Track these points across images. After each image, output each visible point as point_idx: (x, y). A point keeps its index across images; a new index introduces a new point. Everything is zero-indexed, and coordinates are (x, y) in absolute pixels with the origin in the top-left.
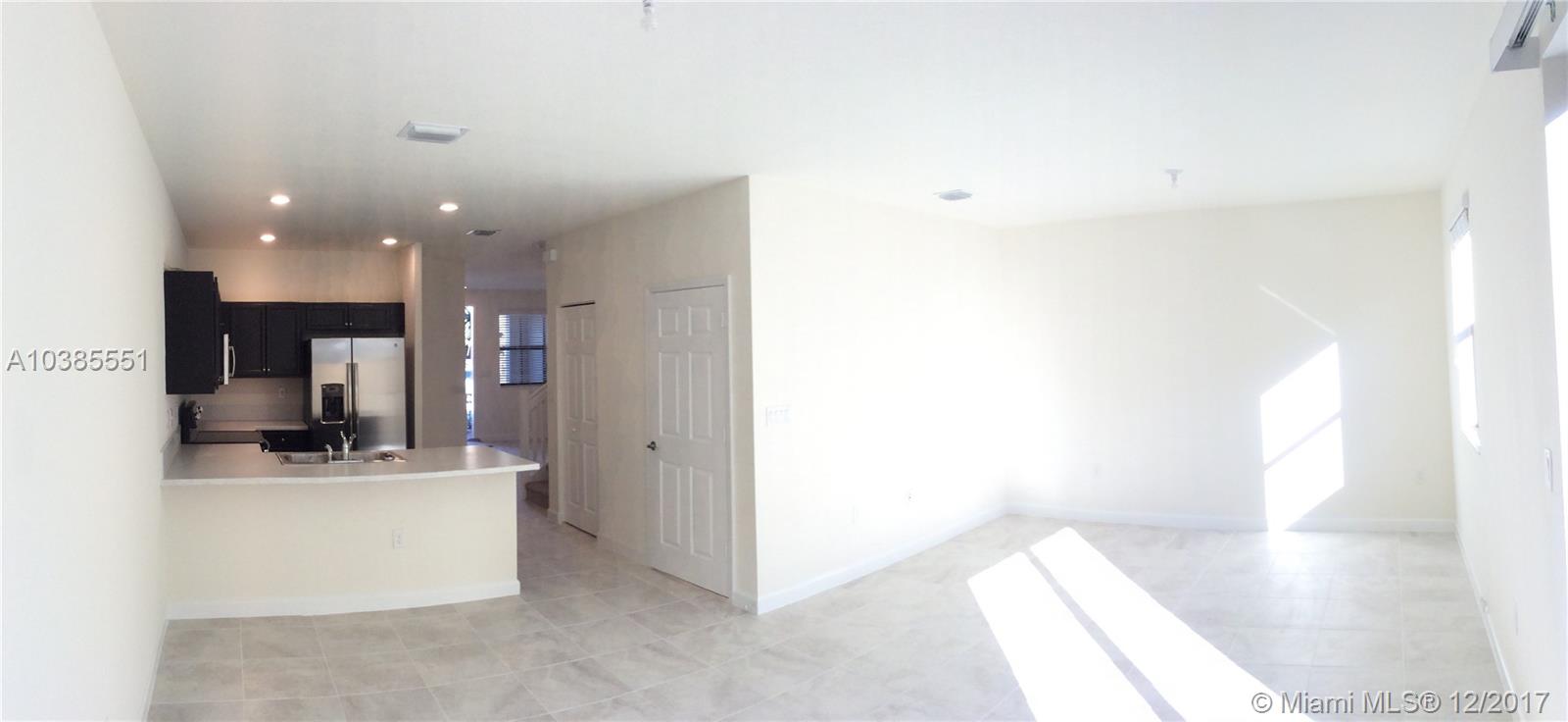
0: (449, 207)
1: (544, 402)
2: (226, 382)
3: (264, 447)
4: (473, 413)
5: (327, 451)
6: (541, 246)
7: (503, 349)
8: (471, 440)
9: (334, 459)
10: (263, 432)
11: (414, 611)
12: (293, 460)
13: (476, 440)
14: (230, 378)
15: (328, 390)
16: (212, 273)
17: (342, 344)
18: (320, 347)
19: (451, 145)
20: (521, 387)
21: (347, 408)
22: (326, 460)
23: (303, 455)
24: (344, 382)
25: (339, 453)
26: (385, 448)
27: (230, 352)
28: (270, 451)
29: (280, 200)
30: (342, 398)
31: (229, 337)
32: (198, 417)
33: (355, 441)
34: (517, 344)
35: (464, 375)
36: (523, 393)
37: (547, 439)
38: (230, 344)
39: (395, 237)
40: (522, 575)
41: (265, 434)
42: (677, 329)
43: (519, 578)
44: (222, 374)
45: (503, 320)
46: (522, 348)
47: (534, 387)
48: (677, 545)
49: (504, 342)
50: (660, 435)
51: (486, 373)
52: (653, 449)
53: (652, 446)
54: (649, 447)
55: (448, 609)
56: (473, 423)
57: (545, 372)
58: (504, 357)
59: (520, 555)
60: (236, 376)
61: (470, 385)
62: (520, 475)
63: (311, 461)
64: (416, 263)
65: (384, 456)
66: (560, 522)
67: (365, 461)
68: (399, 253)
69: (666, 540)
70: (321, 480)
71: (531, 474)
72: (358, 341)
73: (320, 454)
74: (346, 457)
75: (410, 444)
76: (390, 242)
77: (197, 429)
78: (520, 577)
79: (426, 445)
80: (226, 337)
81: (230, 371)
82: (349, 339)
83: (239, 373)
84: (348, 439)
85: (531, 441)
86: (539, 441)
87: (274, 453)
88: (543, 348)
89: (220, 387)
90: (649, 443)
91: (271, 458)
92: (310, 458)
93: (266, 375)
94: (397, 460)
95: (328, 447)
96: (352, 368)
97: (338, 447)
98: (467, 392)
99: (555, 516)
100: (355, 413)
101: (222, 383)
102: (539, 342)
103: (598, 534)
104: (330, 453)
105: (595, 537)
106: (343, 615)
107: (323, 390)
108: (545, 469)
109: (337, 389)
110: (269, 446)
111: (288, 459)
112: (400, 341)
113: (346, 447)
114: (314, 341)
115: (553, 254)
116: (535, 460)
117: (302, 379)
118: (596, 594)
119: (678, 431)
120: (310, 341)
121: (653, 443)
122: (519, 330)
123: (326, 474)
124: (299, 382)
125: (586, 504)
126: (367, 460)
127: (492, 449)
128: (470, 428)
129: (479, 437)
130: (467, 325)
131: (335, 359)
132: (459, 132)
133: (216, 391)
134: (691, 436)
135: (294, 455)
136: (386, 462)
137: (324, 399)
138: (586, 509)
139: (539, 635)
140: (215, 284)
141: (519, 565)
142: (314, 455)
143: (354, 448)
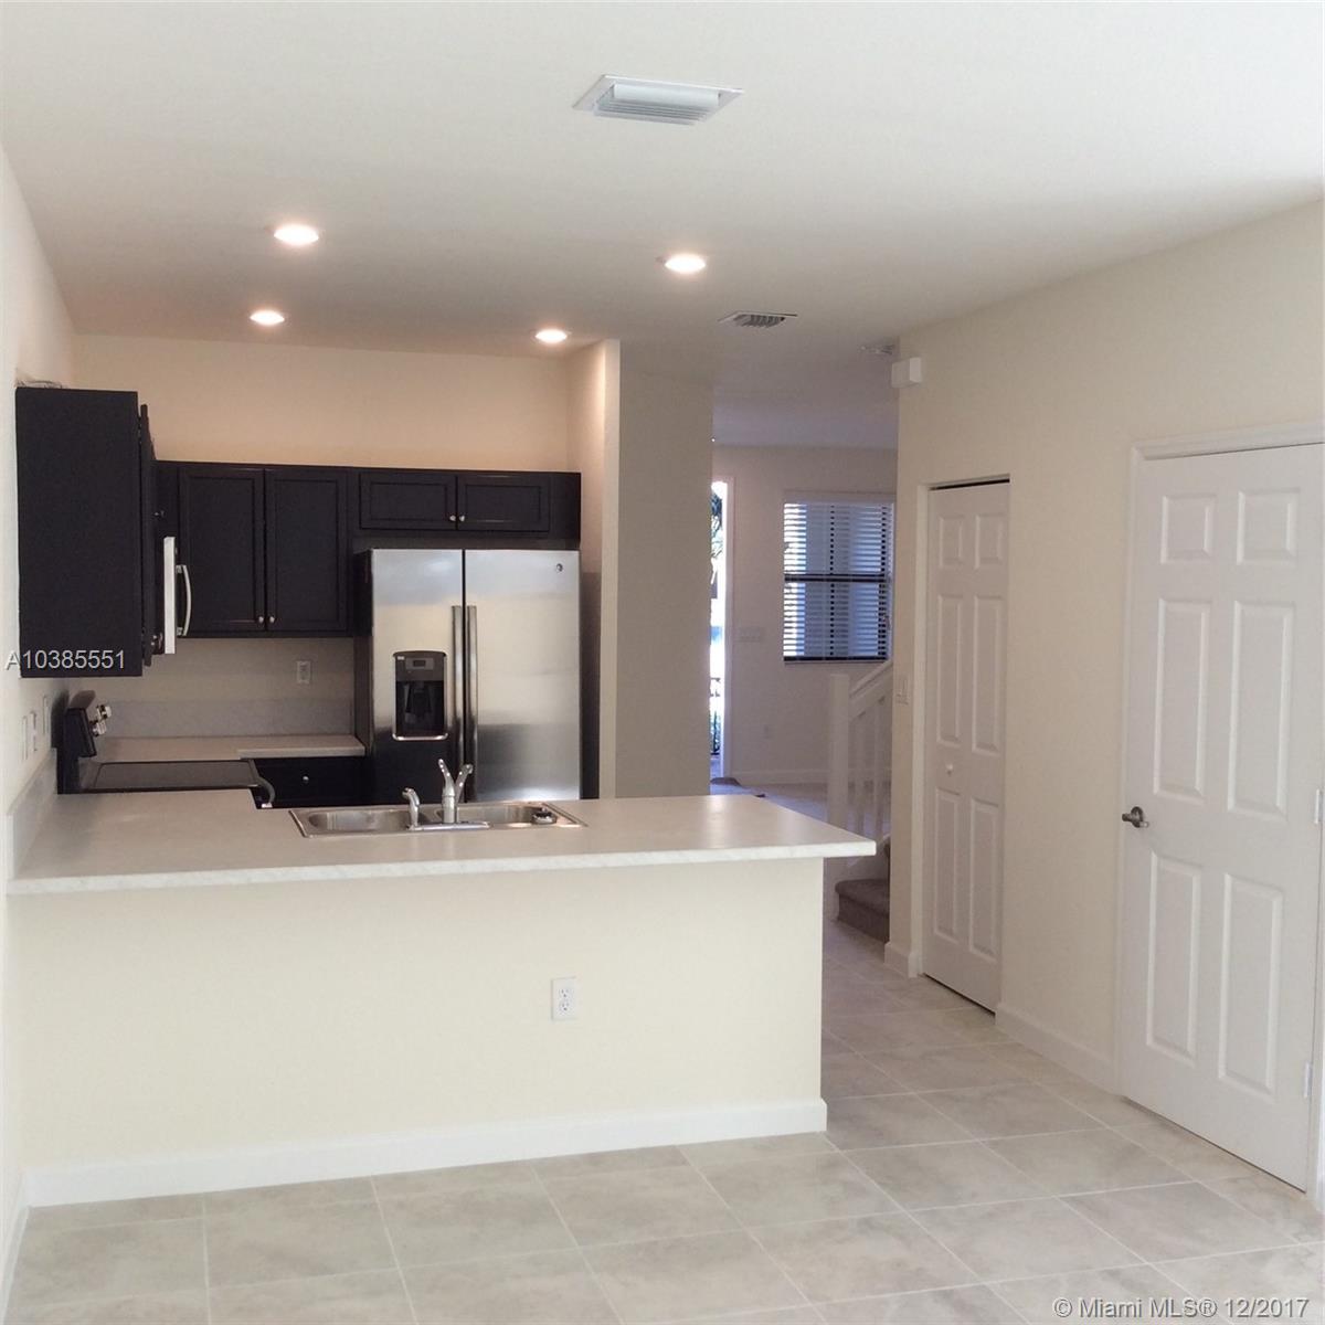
0: (686, 264)
1: (884, 701)
2: (170, 647)
3: (260, 796)
4: (721, 721)
5: (407, 802)
6: (891, 350)
7: (790, 578)
8: (717, 781)
9: (423, 820)
10: (258, 762)
11: (595, 1160)
12: (330, 827)
13: (730, 781)
14: (178, 637)
15: (409, 665)
16: (134, 395)
17: (442, 563)
18: (390, 567)
19: (697, 127)
20: (834, 665)
21: (452, 706)
22: (404, 824)
23: (353, 814)
24: (444, 648)
25: (435, 807)
26: (536, 796)
27: (179, 578)
28: (276, 806)
29: (297, 235)
30: (440, 685)
31: (178, 544)
32: (100, 729)
33: (470, 780)
34: (824, 569)
35: (707, 634)
36: (839, 676)
37: (887, 784)
38: (178, 561)
39: (562, 326)
40: (830, 1090)
41: (265, 766)
42: (1206, 546)
43: (823, 1096)
44: (160, 628)
45: (792, 514)
46: (834, 579)
47: (861, 665)
48: (1184, 1052)
49: (794, 561)
50: (1152, 793)
51: (752, 632)
52: (1137, 824)
53: (1135, 817)
54: (1125, 818)
55: (671, 1157)
56: (721, 741)
57: (882, 633)
58: (793, 594)
59: (827, 1043)
60: (193, 634)
61: (718, 658)
62: (831, 864)
63: (373, 826)
64: (608, 380)
65: (535, 814)
66: (912, 974)
67: (492, 826)
68: (572, 364)
69: (1157, 1039)
70: (395, 869)
71: (853, 863)
72: (480, 558)
73: (393, 809)
74: (450, 817)
75: (589, 789)
76: (551, 336)
77: (99, 758)
78: (827, 1092)
79: (625, 791)
80: (169, 545)
81: (180, 622)
82: (460, 551)
83: (204, 624)
84: (455, 777)
85: (851, 786)
86: (869, 786)
87: (285, 811)
88: (881, 579)
89: (154, 657)
90: (1128, 811)
91: (279, 821)
92: (369, 819)
93: (267, 631)
94: (562, 824)
95: (411, 794)
96: (464, 618)
97: (432, 795)
98: (713, 674)
99: (903, 960)
100: (468, 720)
101: (160, 650)
102: (871, 565)
103: (999, 1008)
104: (415, 806)
105: (993, 1014)
106: (438, 1173)
107: (399, 666)
108: (885, 850)
109: (430, 664)
110: (272, 795)
111: (317, 824)
112: (570, 558)
113: (451, 793)
114: (379, 556)
115: (915, 370)
116: (860, 832)
117: (351, 640)
118: (995, 1145)
119: (1199, 785)
120: (368, 555)
121: (1137, 810)
122: (828, 535)
123: (403, 856)
124: (346, 646)
125: (971, 941)
126: (498, 822)
127: (767, 805)
128: (716, 752)
129: (735, 774)
130: (714, 523)
131: (427, 593)
132: (714, 98)
133: (145, 669)
134: (1231, 803)
135: (330, 814)
136: (536, 830)
137: (399, 686)
138: (971, 949)
139: (867, 1225)
140: (142, 421)
141: (824, 1067)
142: (378, 812)
143: (467, 795)
